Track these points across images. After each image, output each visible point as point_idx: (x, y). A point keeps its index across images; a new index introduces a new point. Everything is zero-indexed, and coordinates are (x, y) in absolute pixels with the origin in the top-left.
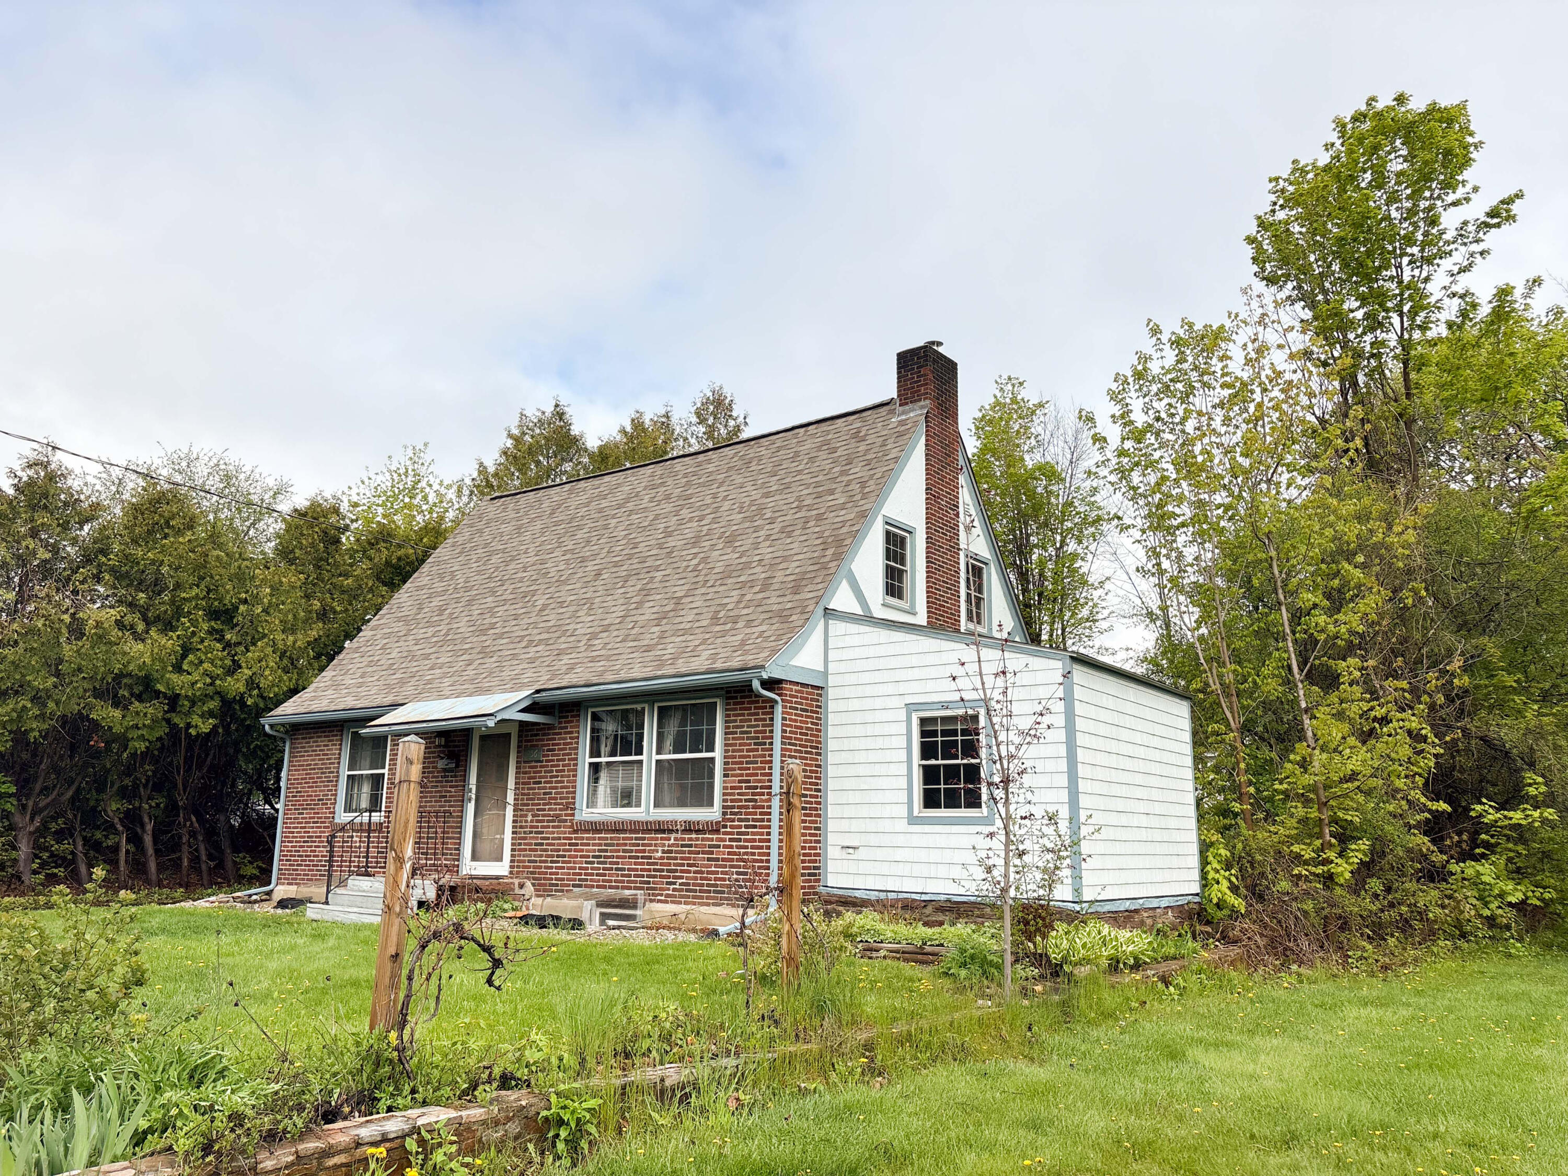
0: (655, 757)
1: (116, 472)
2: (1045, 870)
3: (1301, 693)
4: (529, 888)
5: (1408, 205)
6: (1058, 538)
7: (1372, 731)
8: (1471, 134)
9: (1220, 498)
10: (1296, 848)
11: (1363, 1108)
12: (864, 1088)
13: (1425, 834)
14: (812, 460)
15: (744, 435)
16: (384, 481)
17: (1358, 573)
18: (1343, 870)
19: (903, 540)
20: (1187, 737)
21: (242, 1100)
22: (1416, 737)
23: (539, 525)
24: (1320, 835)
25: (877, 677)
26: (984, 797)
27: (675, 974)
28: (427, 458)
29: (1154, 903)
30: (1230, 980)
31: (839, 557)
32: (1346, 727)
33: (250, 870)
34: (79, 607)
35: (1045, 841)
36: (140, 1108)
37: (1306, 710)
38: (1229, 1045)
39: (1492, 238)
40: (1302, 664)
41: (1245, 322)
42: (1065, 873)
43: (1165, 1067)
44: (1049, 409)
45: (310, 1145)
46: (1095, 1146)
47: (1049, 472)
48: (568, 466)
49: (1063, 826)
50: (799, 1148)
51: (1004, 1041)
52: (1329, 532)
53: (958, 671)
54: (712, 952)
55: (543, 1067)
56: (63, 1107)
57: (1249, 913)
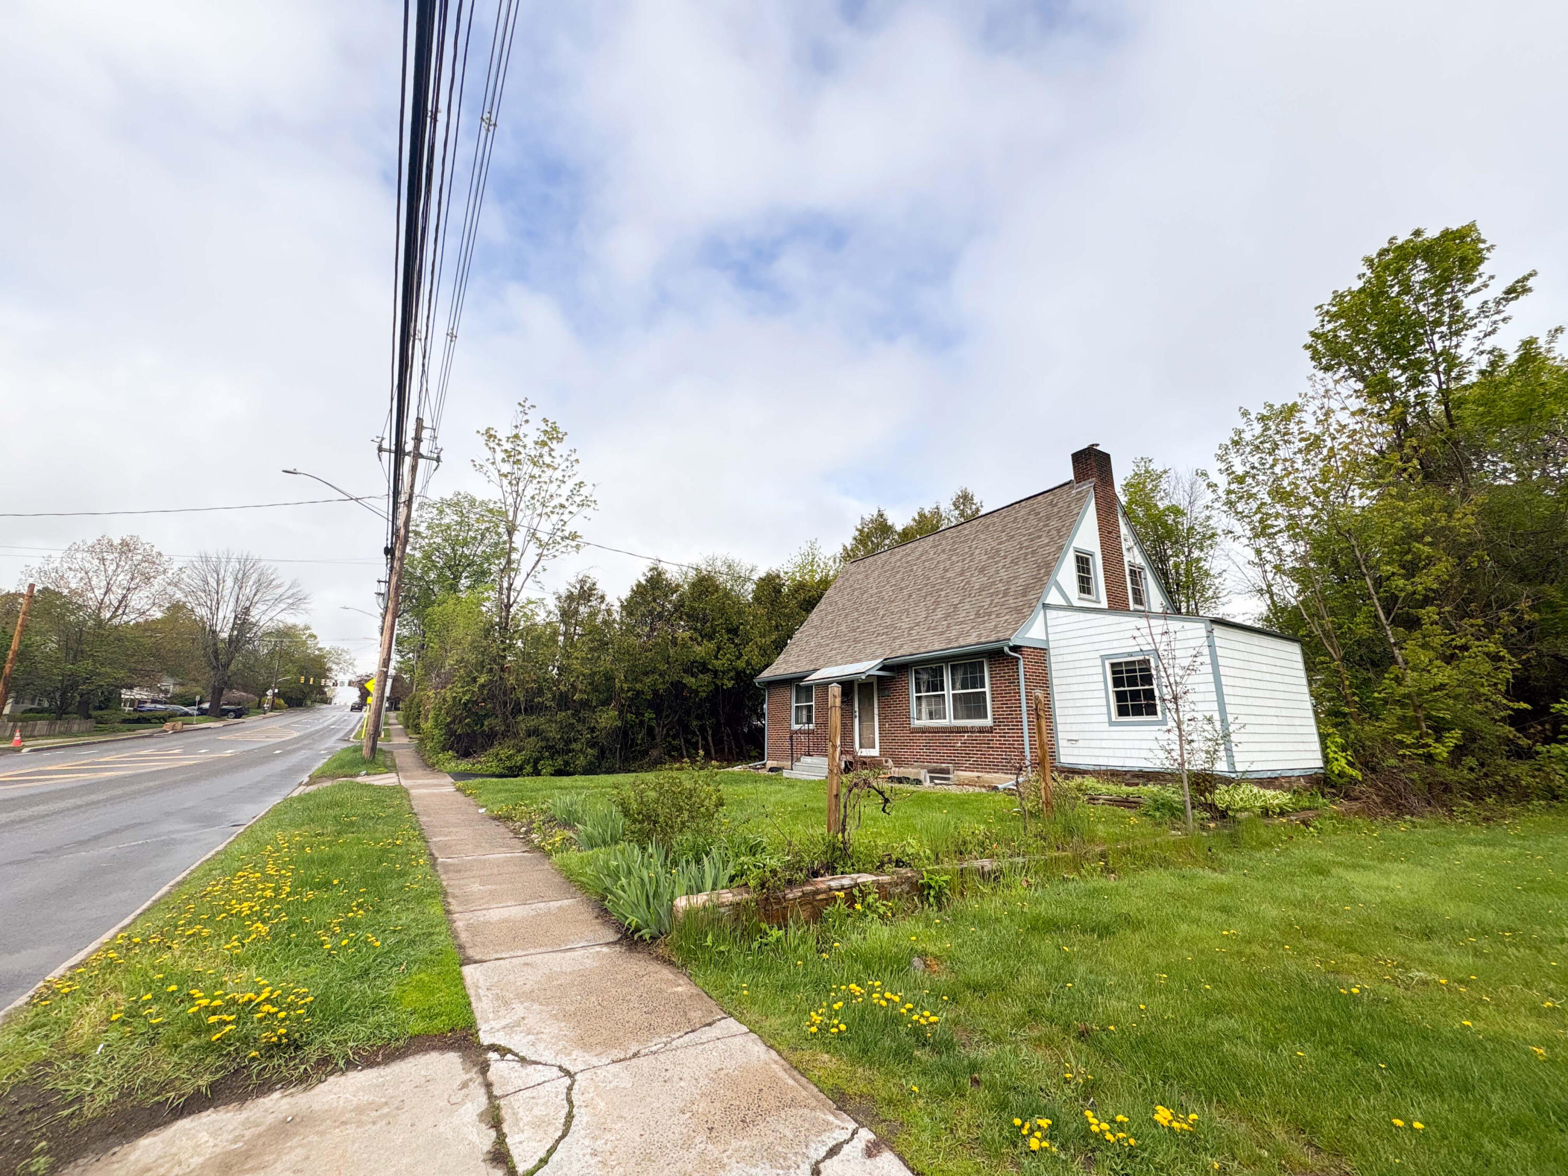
0: (952, 692)
1: (684, 569)
2: (1207, 752)
3: (1389, 633)
4: (890, 763)
5: (1434, 300)
6: (1186, 549)
7: (1453, 656)
8: (1484, 242)
9: (1308, 511)
10: (1398, 737)
11: (1490, 915)
12: (1104, 880)
13: (1510, 725)
14: (1025, 521)
15: (980, 514)
16: (799, 560)
17: (1427, 549)
18: (1441, 751)
19: (1087, 560)
20: (1301, 666)
21: (773, 863)
22: (1495, 658)
23: (877, 573)
24: (1419, 728)
25: (1080, 641)
26: (1159, 708)
27: (978, 810)
28: (817, 546)
29: (1289, 774)
30: (1356, 824)
31: (1048, 574)
32: (1432, 654)
33: (754, 754)
34: (674, 631)
35: (1206, 734)
36: (731, 864)
37: (1395, 644)
38: (1365, 867)
39: (1511, 308)
40: (1388, 614)
41: (1313, 398)
42: (1222, 754)
43: (1316, 879)
44: (1171, 473)
45: (808, 888)
46: (1273, 926)
47: (1176, 511)
48: (887, 542)
49: (1218, 725)
50: (1069, 912)
51: (1192, 856)
52: (1399, 524)
53: (1136, 633)
54: (996, 798)
55: (916, 856)
56: (698, 861)
57: (1364, 781)
